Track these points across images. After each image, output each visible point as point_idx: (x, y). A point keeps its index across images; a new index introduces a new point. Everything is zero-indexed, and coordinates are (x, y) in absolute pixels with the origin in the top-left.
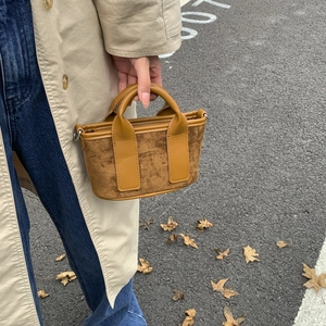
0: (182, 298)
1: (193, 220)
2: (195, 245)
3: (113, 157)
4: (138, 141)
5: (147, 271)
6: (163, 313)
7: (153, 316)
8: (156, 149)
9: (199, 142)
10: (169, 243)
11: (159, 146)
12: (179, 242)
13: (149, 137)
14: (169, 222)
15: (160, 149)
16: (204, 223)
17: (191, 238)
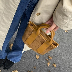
0: (35, 69)
1: (54, 62)
2: (48, 66)
3: (30, 34)
4: (38, 37)
5: (37, 58)
6: (30, 66)
7: (28, 65)
8: (40, 42)
9: (50, 50)
10: (46, 60)
11: (41, 42)
12: (47, 62)
13: (41, 38)
14: (51, 57)
15: (41, 43)
16: (55, 65)
17: (50, 64)
